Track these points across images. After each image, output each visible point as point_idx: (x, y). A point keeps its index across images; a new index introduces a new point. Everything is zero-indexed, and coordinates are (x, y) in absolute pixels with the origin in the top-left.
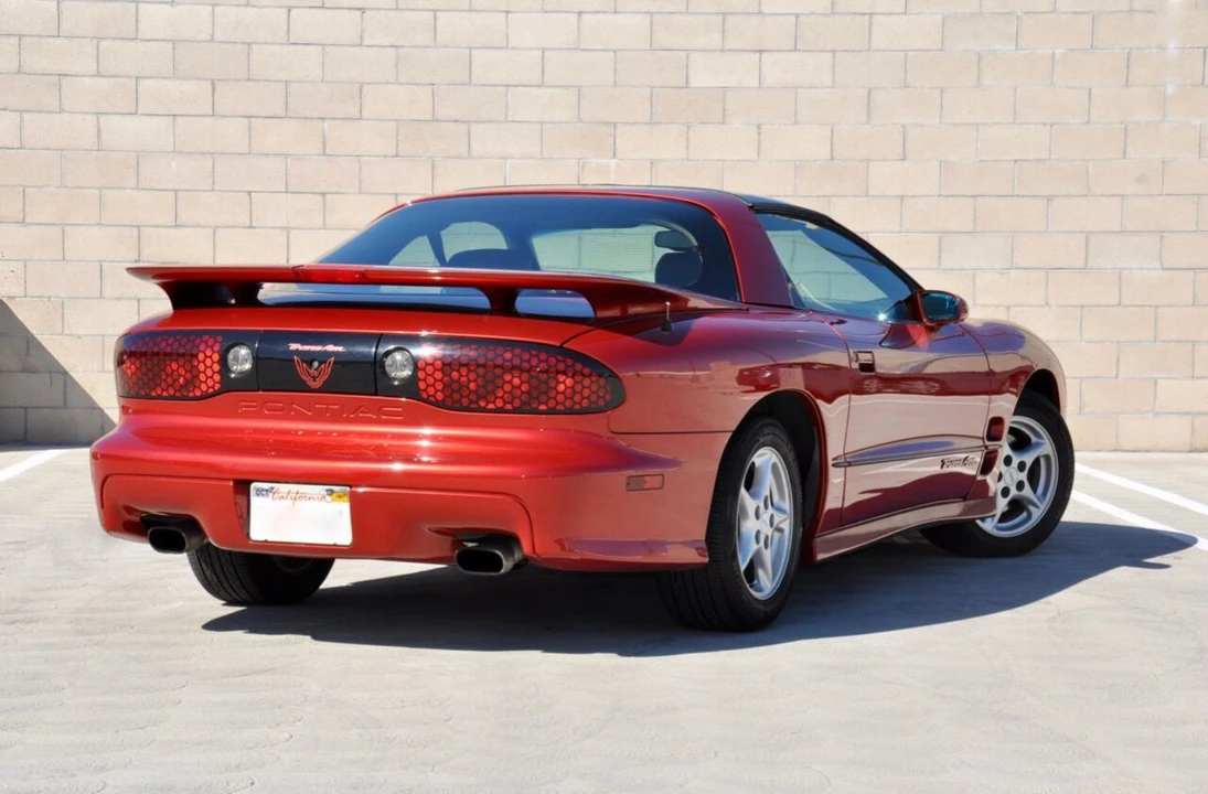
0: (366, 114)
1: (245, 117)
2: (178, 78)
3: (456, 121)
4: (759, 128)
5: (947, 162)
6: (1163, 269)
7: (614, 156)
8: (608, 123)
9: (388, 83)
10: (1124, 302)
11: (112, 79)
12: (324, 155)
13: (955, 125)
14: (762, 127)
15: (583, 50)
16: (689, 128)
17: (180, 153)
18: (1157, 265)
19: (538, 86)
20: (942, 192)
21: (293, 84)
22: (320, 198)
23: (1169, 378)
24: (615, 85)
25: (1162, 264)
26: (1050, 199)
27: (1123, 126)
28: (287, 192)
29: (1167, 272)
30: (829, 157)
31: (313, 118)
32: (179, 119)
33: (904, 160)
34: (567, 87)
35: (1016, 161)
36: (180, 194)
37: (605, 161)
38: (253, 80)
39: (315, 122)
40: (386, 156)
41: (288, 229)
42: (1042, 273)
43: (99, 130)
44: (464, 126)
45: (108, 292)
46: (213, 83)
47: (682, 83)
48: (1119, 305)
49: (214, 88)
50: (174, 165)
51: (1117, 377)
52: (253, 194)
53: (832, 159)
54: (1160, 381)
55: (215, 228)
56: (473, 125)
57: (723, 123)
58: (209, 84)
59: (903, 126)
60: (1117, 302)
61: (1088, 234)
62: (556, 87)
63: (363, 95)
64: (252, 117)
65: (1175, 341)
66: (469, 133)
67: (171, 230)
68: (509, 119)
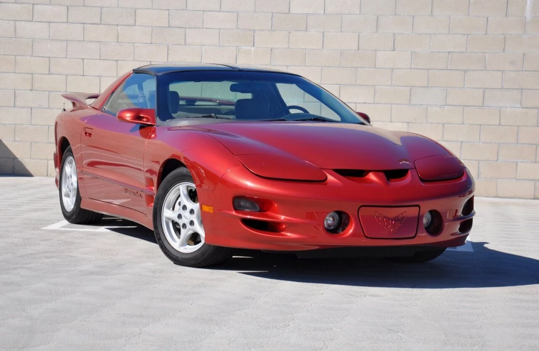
0: (137, 23)
1: (82, 23)
2: (52, 4)
3: (179, 27)
4: (323, 34)
5: (415, 52)
6: (523, 108)
7: (254, 46)
8: (250, 30)
9: (148, 9)
10: (502, 123)
11: (22, 5)
12: (118, 42)
13: (420, 34)
14: (325, 33)
17: (52, 40)
18: (519, 106)
19: (218, 11)
20: (412, 67)
21: (105, 9)
22: (115, 63)
23: (523, 162)
24: (255, 11)
25: (521, 105)
26: (465, 71)
27: (504, 36)
28: (100, 59)
29: (525, 109)
30: (357, 49)
31: (113, 25)
32: (52, 24)
33: (394, 50)
34: (232, 12)
35: (449, 52)
36: (51, 59)
37: (249, 48)
38: (86, 6)
39: (114, 26)
40: (146, 43)
41: (100, 77)
42: (461, 108)
43: (15, 28)
44: (183, 30)
45: (17, 104)
46: (68, 7)
47: (287, 11)
48: (499, 125)
49: (68, 10)
50: (49, 45)
51: (497, 160)
52: (85, 60)
53: (358, 49)
54: (519, 164)
55: (67, 75)
56: (187, 30)
57: (306, 31)
58: (66, 7)
59: (394, 34)
60: (498, 124)
61: (485, 89)
62: (227, 12)
63: (136, 14)
64: (85, 23)
65: (527, 144)
66: (185, 33)
67: (47, 76)
68: (204, 27)
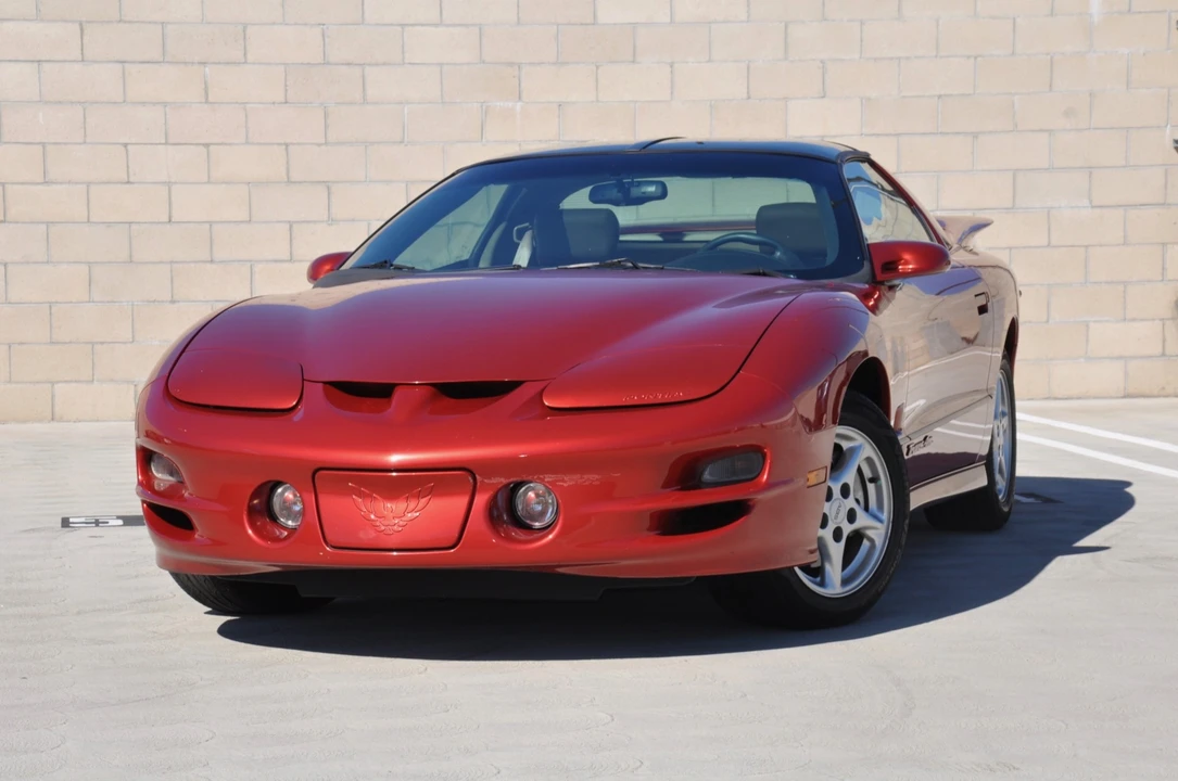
0: (250, 58)
1: (118, 62)
2: (42, 20)
3: (349, 64)
4: (671, 67)
5: (869, 99)
6: (1093, 207)
7: (520, 98)
8: (511, 64)
9: (274, 24)
10: (1054, 242)
12: (207, 102)
13: (876, 59)
14: (676, 65)
16: (597, 67)
17: (46, 103)
18: (1086, 202)
19: (436, 25)
21: (171, 26)
22: (203, 150)
23: (1100, 322)
24: (519, 22)
25: (1091, 202)
26: (975, 135)
27: (1049, 57)
28: (166, 143)
29: (1098, 211)
30: (745, 96)
31: (193, 63)
32: (46, 66)
33: (823, 97)
34: (466, 25)
35: (940, 97)
36: (49, 148)
37: (510, 104)
38: (125, 22)
39: (196, 67)
40: (274, 103)
41: (169, 184)
44: (358, 70)
46: (81, 25)
47: (590, 19)
48: (1049, 245)
49: (82, 30)
50: (41, 114)
51: (1048, 321)
52: (129, 147)
53: (749, 98)
54: (1092, 325)
55: (89, 184)
56: (367, 69)
57: (633, 62)
58: (76, 26)
59: (822, 62)
60: (1046, 244)
61: (1016, 171)
62: (454, 25)
63: (247, 37)
64: (125, 62)
65: (1107, 283)
66: (363, 76)
67: (40, 187)
68: (407, 61)
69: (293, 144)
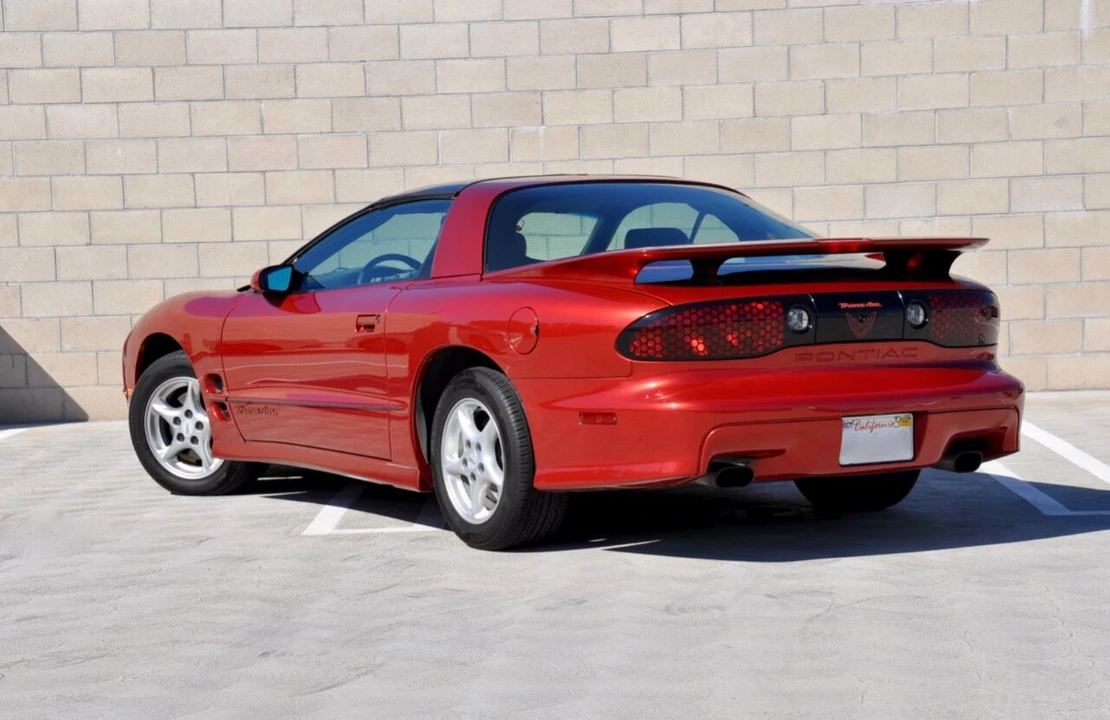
0: (300, 93)
1: (185, 101)
2: (120, 67)
3: (388, 96)
4: (682, 89)
5: (869, 115)
6: (1087, 210)
7: (543, 123)
8: (535, 91)
9: (320, 62)
10: (1049, 244)
11: (57, 71)
12: (262, 134)
13: (875, 78)
14: (686, 88)
15: (508, 21)
16: (613, 92)
17: (124, 139)
18: (1081, 207)
19: (466, 58)
20: (864, 144)
21: (230, 68)
22: (259, 176)
23: (1095, 318)
24: (540, 53)
25: (1084, 206)
26: (970, 146)
27: (1041, 71)
28: (228, 172)
29: (1091, 213)
30: (752, 115)
31: (250, 100)
32: (123, 107)
33: (826, 114)
34: (494, 58)
35: (936, 110)
36: (126, 178)
37: (534, 128)
38: (191, 65)
39: (252, 103)
40: (321, 133)
41: (231, 207)
42: (967, 219)
43: (46, 122)
44: (396, 101)
45: (61, 276)
46: (153, 70)
47: (605, 48)
48: (1044, 247)
49: (154, 74)
50: (119, 150)
51: (1045, 318)
52: (196, 176)
53: (755, 116)
54: (1087, 321)
55: (162, 209)
56: (404, 99)
57: (647, 86)
58: (149, 71)
59: (823, 81)
60: (1041, 245)
61: (1011, 179)
62: (482, 58)
63: (297, 74)
64: (191, 101)
65: (1101, 281)
66: (401, 107)
67: (119, 213)
68: (439, 92)
69: (338, 169)
